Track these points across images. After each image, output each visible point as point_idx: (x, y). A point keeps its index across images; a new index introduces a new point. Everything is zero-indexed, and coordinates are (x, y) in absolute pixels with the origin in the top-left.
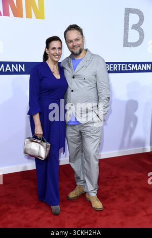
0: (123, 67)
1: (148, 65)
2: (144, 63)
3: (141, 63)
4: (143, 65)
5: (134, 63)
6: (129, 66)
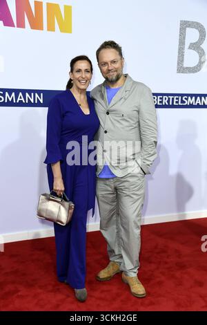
0: (175, 100)
2: (205, 96)
3: (201, 96)
4: (203, 98)
5: (191, 95)
6: (184, 99)
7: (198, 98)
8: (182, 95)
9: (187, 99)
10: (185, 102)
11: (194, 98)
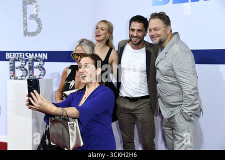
0: (21, 56)
1: (44, 54)
2: (41, 52)
3: (38, 52)
4: (39, 54)
5: (31, 52)
6: (26, 55)
7: (36, 54)
8: (25, 52)
9: (28, 55)
10: (27, 57)
11: (33, 54)
